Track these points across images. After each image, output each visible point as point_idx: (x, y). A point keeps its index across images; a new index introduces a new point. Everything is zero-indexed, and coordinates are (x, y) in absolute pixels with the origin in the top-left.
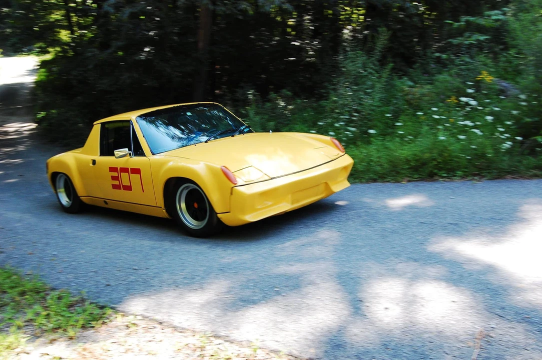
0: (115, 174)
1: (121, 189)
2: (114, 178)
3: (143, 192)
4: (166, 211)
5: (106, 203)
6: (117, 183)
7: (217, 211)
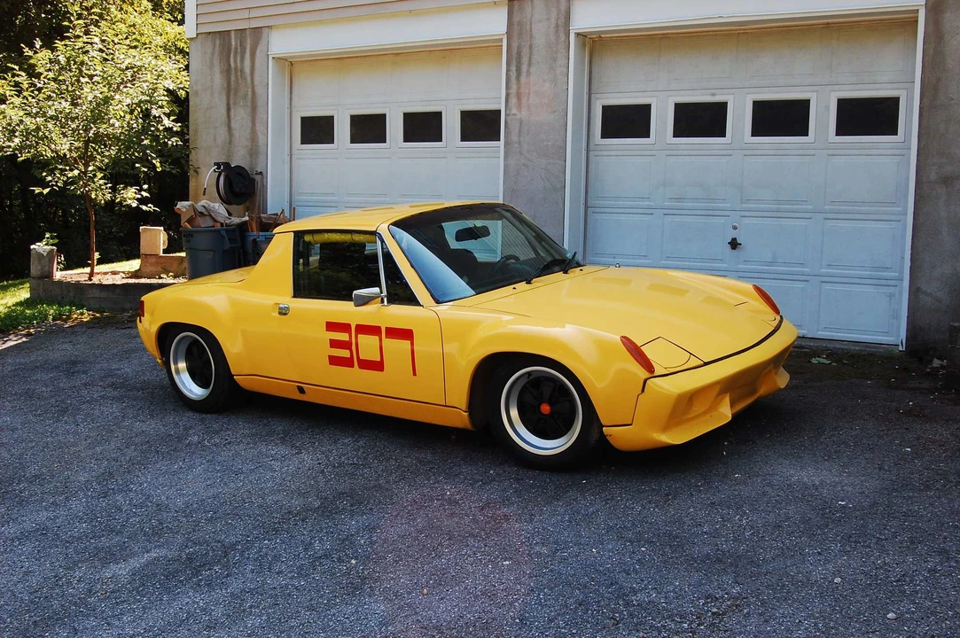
0: (343, 337)
1: (353, 366)
2: (334, 344)
3: (415, 374)
4: (470, 415)
5: (301, 390)
6: (345, 353)
7: (603, 422)
